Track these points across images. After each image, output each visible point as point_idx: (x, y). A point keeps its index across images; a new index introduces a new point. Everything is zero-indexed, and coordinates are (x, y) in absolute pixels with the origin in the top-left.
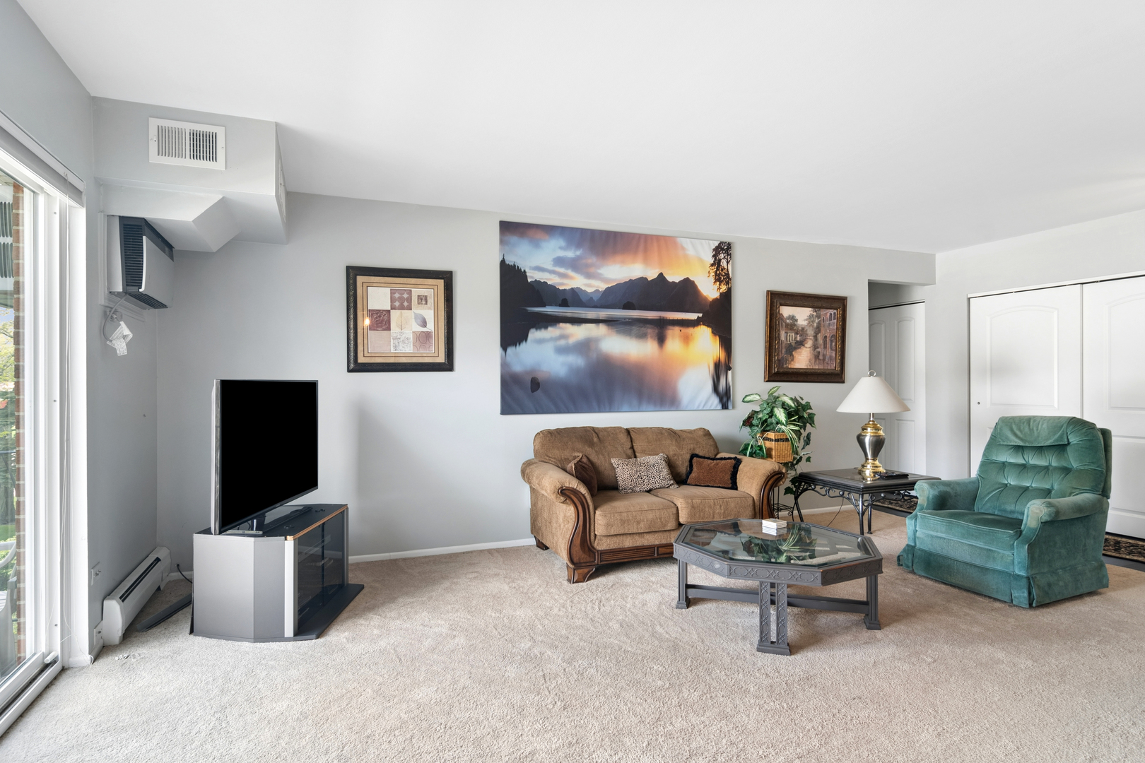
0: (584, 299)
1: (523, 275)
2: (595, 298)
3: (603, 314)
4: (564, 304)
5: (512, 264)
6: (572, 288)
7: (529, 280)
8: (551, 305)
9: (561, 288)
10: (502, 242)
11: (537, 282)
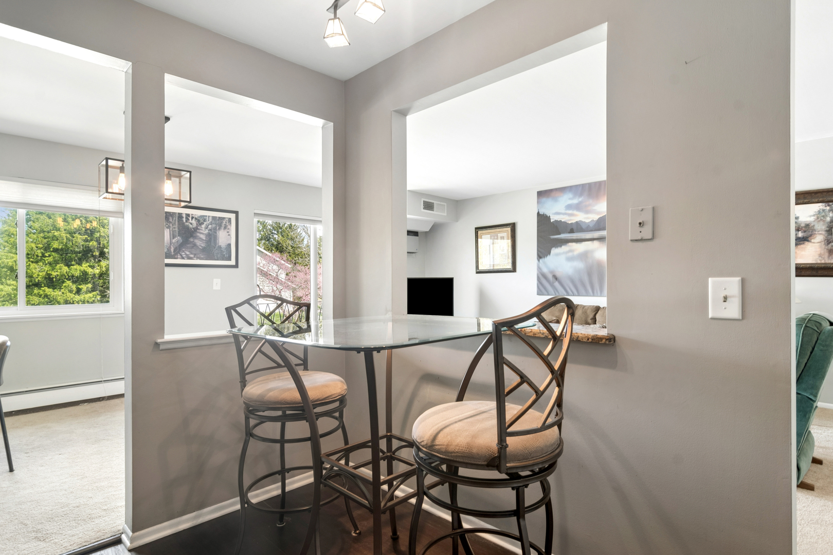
0: (584, 227)
1: (548, 218)
2: (591, 225)
3: (596, 234)
4: (572, 231)
5: (543, 213)
6: (577, 222)
7: (552, 221)
8: (564, 233)
9: (569, 222)
10: (538, 202)
11: (556, 221)
